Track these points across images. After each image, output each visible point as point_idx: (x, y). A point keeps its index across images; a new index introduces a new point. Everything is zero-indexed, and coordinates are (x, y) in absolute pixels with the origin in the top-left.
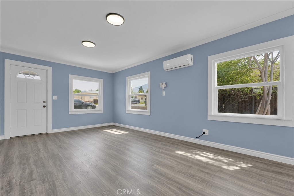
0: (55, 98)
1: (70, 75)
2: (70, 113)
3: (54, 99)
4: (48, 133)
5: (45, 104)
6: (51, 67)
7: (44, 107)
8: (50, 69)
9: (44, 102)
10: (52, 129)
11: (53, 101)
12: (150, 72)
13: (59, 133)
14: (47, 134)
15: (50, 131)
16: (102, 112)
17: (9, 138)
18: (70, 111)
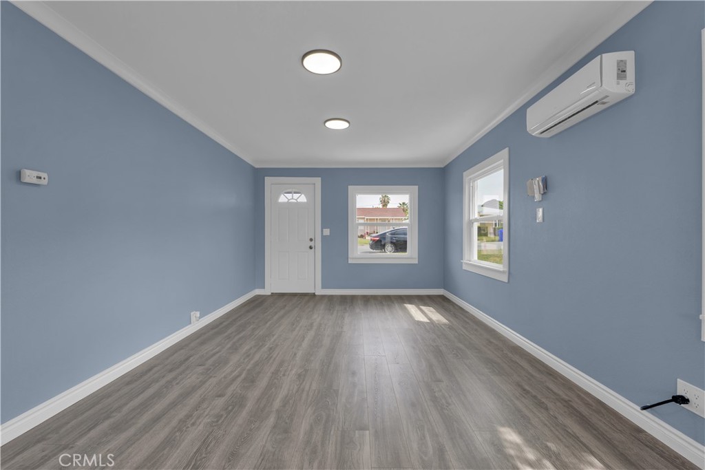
0: (327, 232)
1: (349, 186)
2: (350, 261)
3: (324, 234)
4: (316, 294)
5: (312, 244)
6: (320, 178)
7: (311, 248)
8: (317, 182)
9: (311, 240)
10: (322, 289)
11: (324, 238)
12: (508, 148)
14: (314, 295)
15: (320, 292)
16: (417, 262)
17: (270, 294)
18: (350, 256)
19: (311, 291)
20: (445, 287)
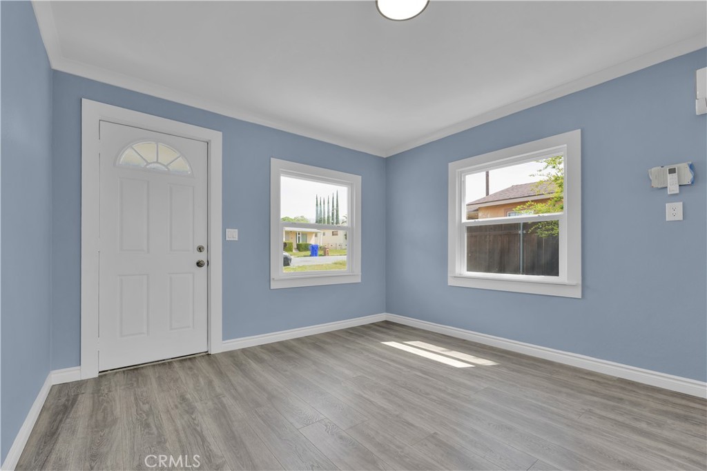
0: (233, 234)
1: (272, 159)
2: (274, 286)
3: (227, 239)
4: (212, 352)
5: (202, 257)
6: (221, 133)
7: (199, 264)
8: (216, 137)
9: (200, 249)
10: (223, 340)
11: (226, 243)
12: (580, 130)
13: (244, 351)
14: (207, 355)
15: (219, 346)
16: (360, 281)
17: (96, 375)
18: (272, 276)
19: (200, 348)
20: (388, 309)
